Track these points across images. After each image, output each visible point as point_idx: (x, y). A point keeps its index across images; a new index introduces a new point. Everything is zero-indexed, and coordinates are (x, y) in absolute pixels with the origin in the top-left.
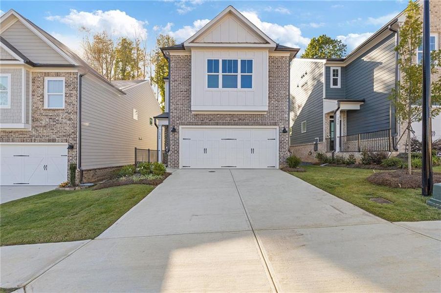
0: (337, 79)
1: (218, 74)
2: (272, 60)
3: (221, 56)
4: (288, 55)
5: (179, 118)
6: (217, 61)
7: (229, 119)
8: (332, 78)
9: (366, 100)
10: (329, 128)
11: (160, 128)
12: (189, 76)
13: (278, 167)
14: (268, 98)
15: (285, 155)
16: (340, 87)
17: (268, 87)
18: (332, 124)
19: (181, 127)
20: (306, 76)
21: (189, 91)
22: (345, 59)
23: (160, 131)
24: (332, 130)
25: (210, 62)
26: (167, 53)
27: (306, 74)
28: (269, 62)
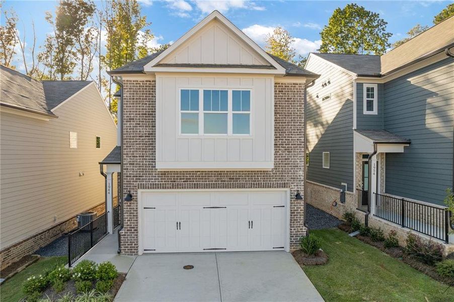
0: (373, 101)
1: (197, 112)
2: (280, 90)
3: (202, 84)
4: (303, 81)
5: (138, 178)
6: (195, 93)
7: (214, 178)
8: (365, 99)
9: (413, 142)
10: (361, 173)
11: (109, 177)
12: (152, 114)
13: (288, 249)
14: (273, 146)
15: (298, 231)
16: (377, 114)
17: (273, 128)
18: (366, 166)
19: (140, 191)
20: (328, 86)
21: (152, 135)
22: (384, 75)
23: (109, 181)
24: (366, 175)
25: (184, 93)
26: (119, 78)
27: (329, 82)
28: (275, 91)
